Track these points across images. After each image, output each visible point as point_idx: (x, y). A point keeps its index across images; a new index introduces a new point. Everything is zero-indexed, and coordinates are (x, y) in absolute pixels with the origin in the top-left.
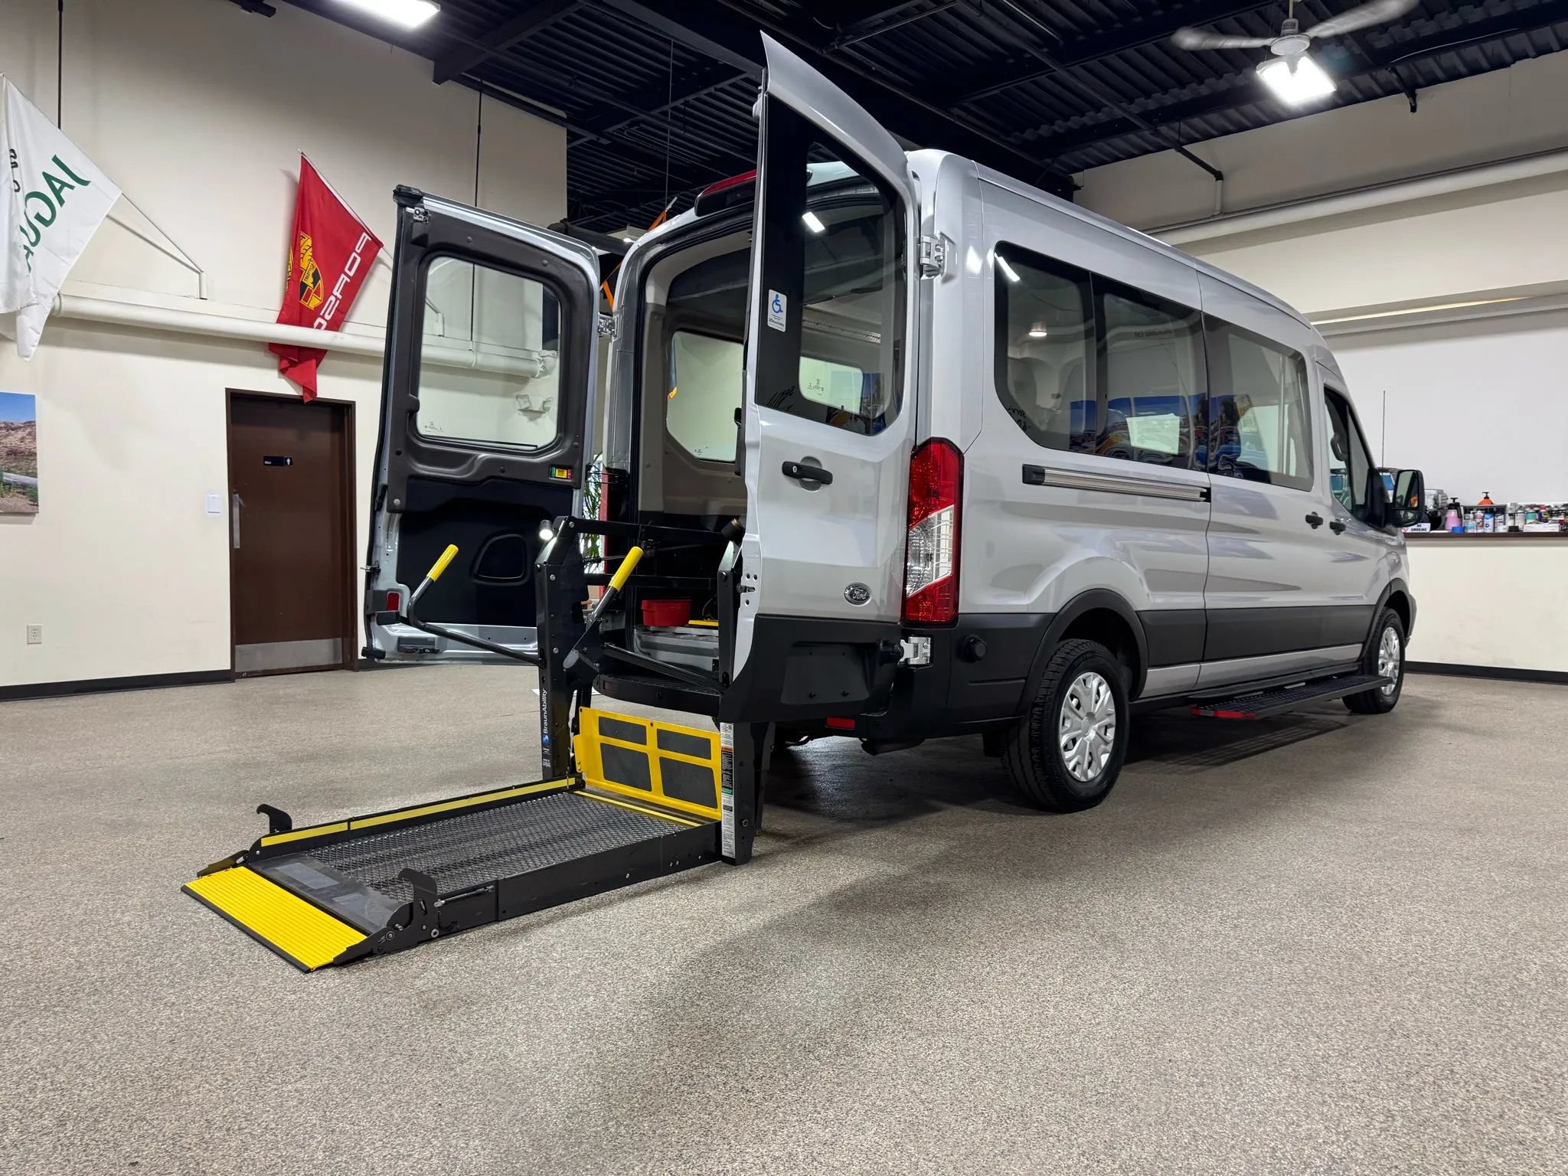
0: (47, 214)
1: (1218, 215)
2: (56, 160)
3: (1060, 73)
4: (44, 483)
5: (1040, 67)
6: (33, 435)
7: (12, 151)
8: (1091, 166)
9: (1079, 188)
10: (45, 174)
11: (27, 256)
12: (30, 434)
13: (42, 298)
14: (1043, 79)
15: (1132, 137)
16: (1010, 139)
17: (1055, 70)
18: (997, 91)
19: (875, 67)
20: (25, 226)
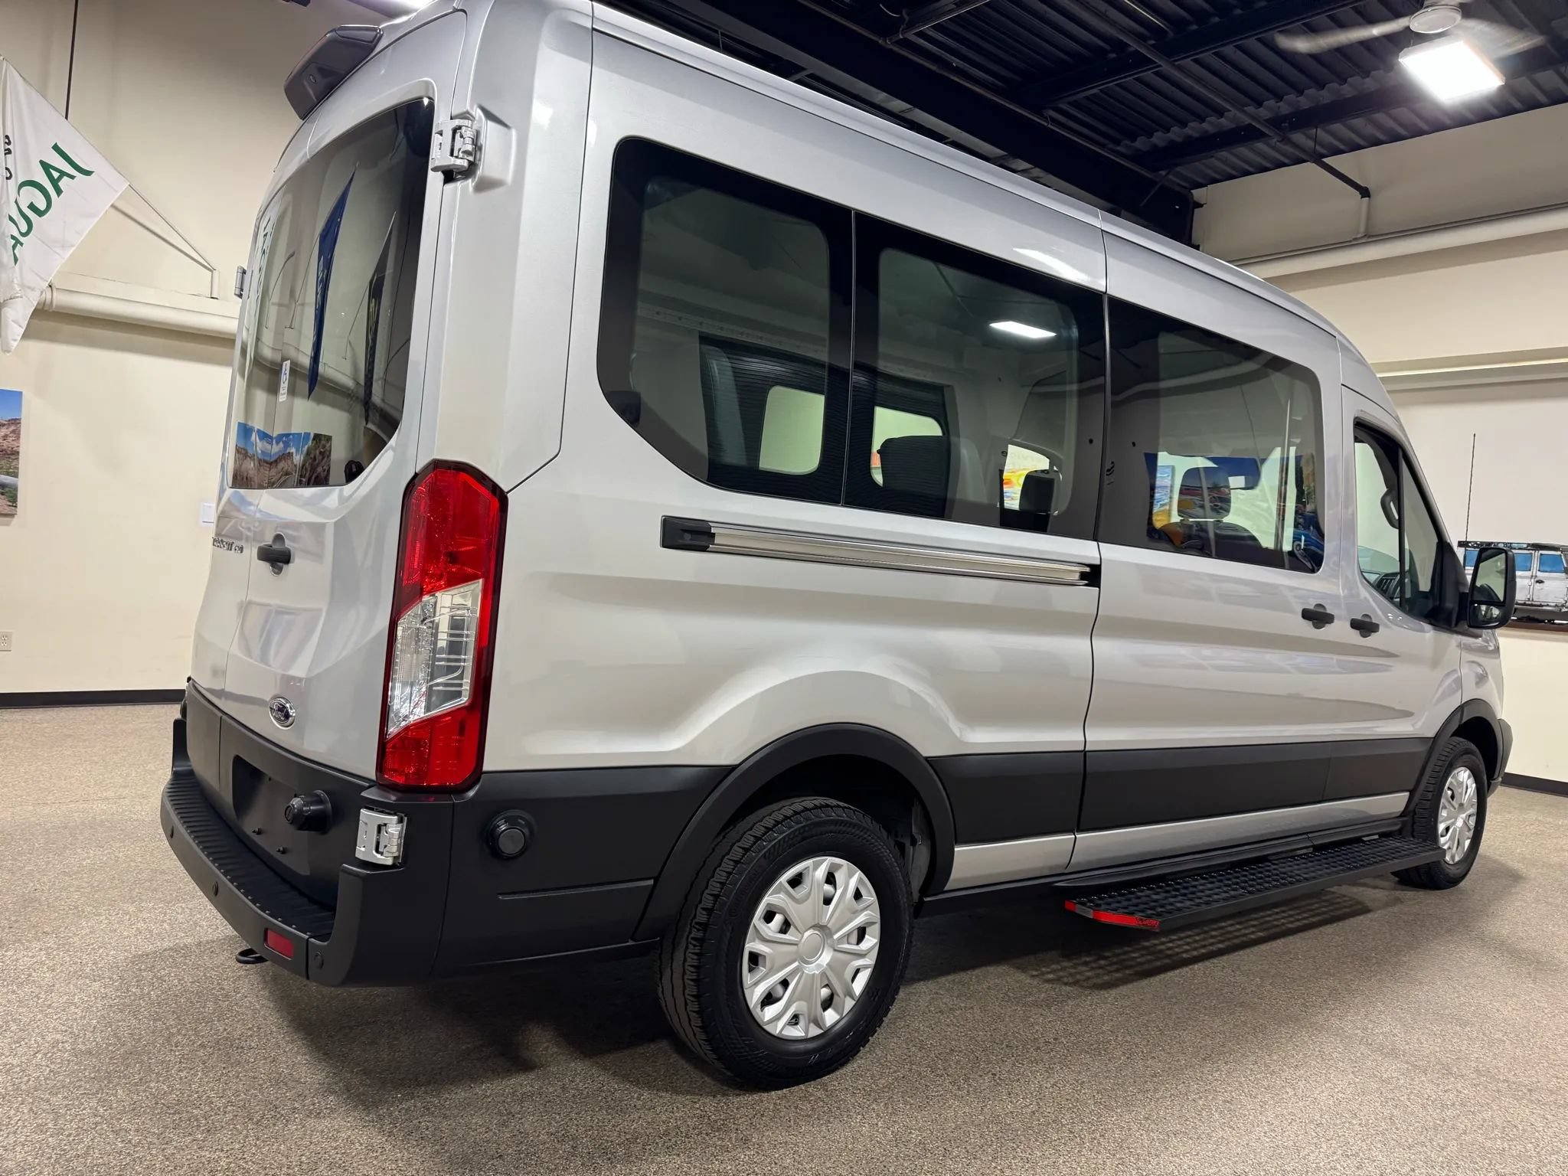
0: (41, 204)
1: (1362, 238)
2: (56, 148)
3: (1165, 67)
4: (25, 484)
5: (1143, 61)
6: (17, 434)
7: (7, 137)
8: (1215, 181)
9: (1201, 206)
10: (42, 163)
11: (14, 247)
12: (13, 432)
13: (29, 291)
14: (1148, 75)
15: (1260, 145)
16: (1118, 148)
17: (1160, 66)
18: (1095, 91)
19: (956, 62)
20: (16, 215)
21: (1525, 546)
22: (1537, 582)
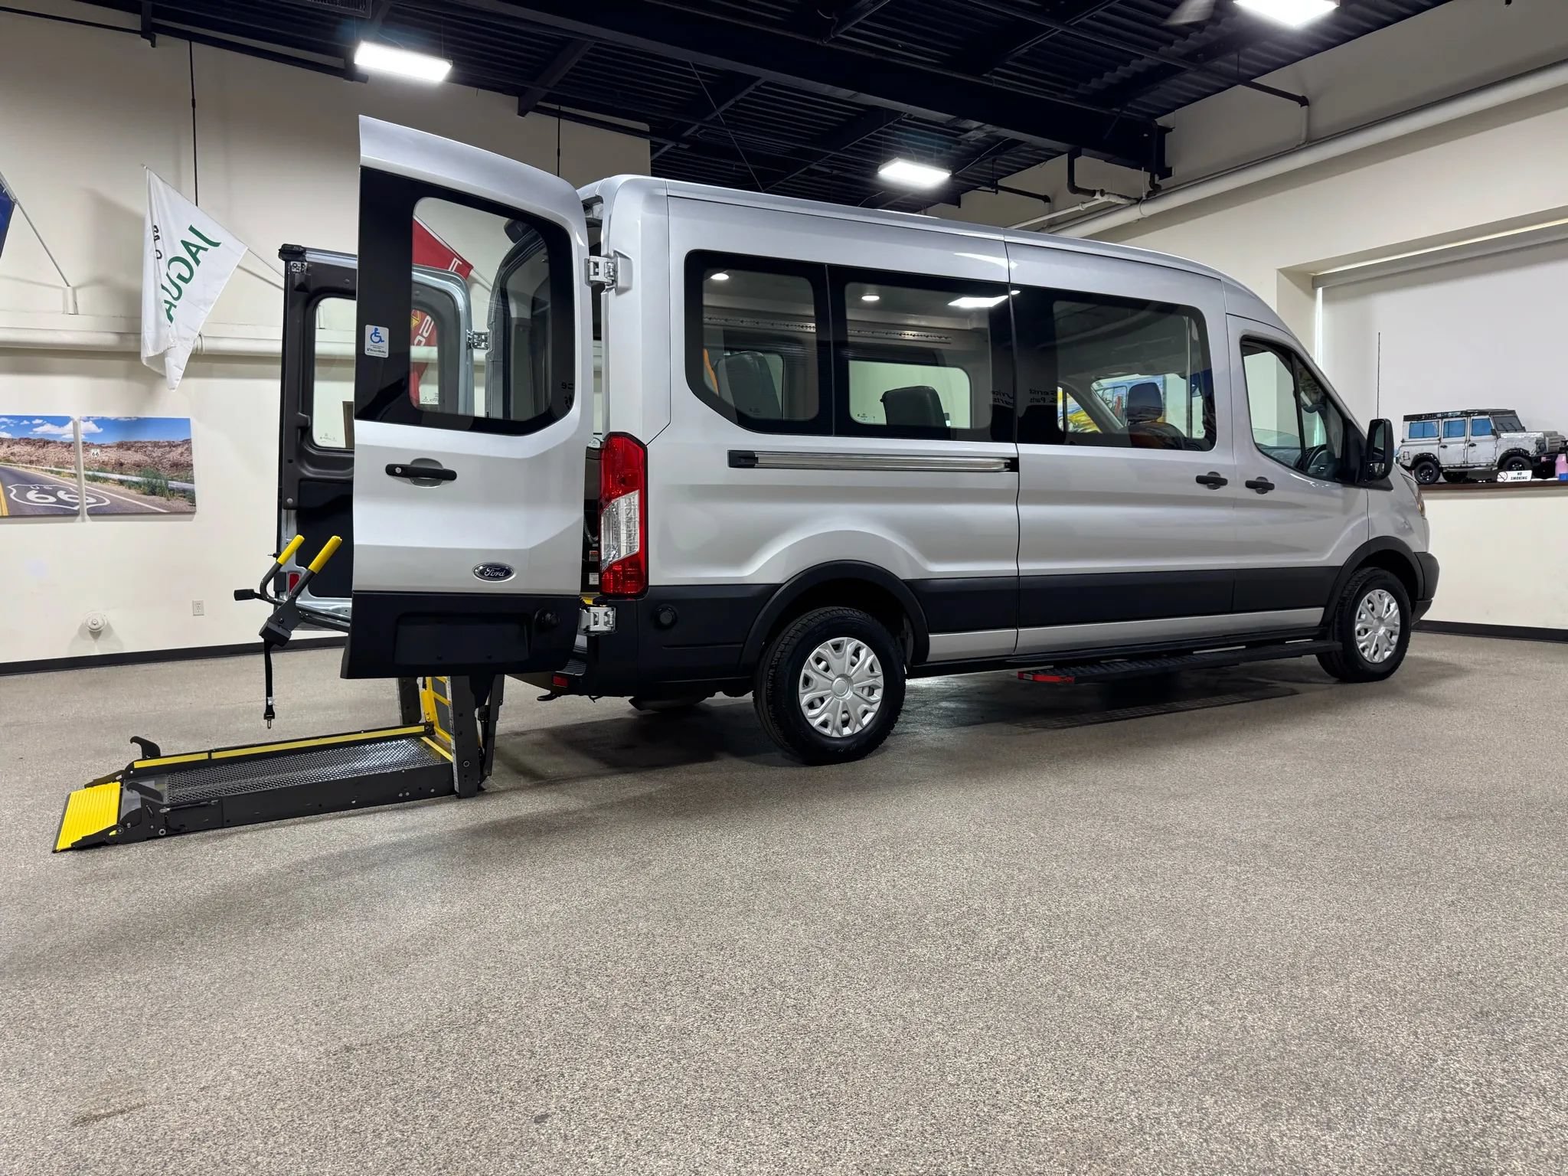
0: (186, 274)
1: (1304, 144)
2: (192, 229)
6: (189, 450)
7: (155, 227)
8: (1181, 106)
12: (187, 449)
13: (184, 342)
16: (1067, 95)
17: (1056, 30)
20: (168, 285)
21: (1459, 413)
22: (1470, 445)
